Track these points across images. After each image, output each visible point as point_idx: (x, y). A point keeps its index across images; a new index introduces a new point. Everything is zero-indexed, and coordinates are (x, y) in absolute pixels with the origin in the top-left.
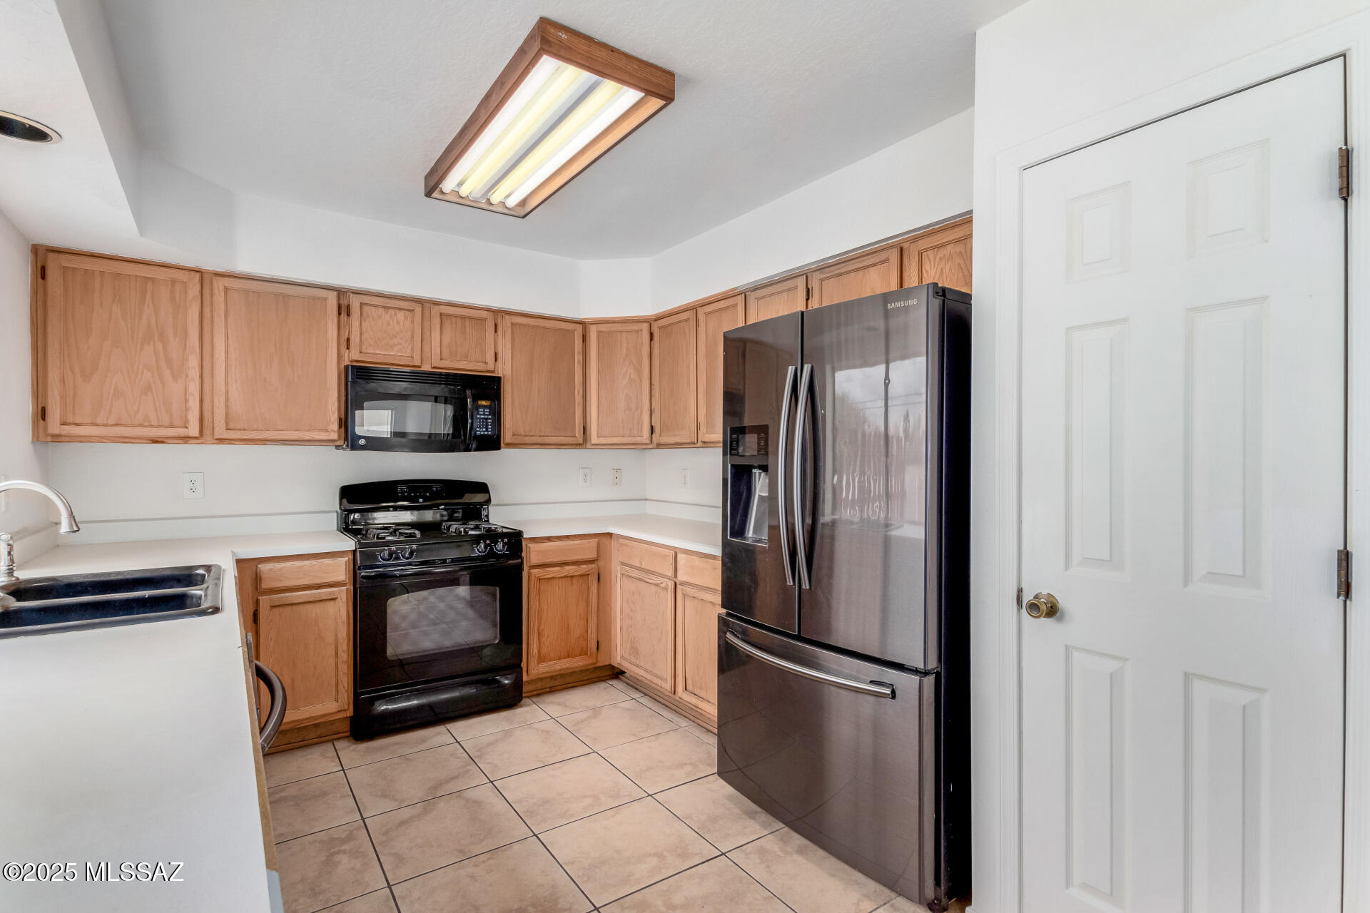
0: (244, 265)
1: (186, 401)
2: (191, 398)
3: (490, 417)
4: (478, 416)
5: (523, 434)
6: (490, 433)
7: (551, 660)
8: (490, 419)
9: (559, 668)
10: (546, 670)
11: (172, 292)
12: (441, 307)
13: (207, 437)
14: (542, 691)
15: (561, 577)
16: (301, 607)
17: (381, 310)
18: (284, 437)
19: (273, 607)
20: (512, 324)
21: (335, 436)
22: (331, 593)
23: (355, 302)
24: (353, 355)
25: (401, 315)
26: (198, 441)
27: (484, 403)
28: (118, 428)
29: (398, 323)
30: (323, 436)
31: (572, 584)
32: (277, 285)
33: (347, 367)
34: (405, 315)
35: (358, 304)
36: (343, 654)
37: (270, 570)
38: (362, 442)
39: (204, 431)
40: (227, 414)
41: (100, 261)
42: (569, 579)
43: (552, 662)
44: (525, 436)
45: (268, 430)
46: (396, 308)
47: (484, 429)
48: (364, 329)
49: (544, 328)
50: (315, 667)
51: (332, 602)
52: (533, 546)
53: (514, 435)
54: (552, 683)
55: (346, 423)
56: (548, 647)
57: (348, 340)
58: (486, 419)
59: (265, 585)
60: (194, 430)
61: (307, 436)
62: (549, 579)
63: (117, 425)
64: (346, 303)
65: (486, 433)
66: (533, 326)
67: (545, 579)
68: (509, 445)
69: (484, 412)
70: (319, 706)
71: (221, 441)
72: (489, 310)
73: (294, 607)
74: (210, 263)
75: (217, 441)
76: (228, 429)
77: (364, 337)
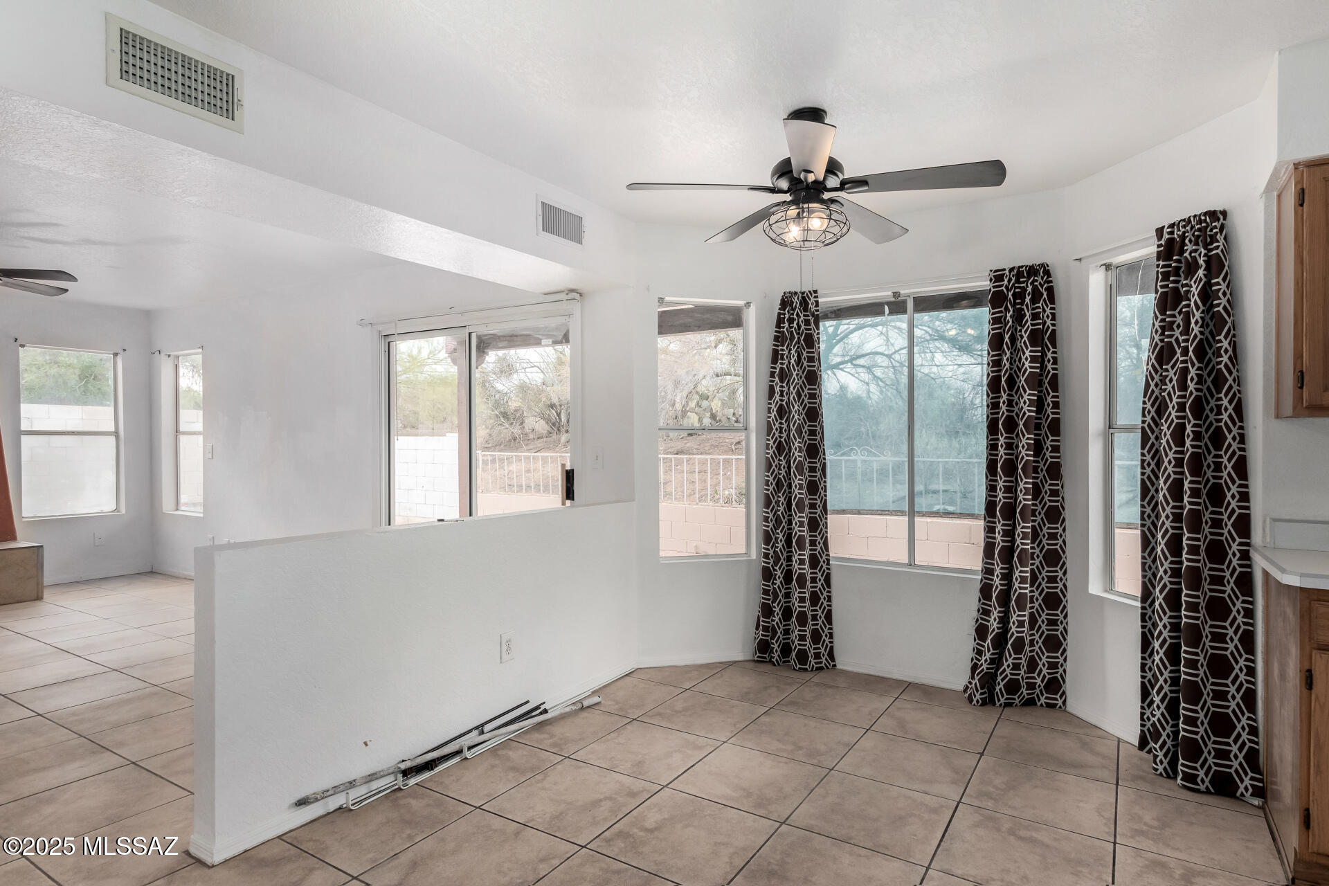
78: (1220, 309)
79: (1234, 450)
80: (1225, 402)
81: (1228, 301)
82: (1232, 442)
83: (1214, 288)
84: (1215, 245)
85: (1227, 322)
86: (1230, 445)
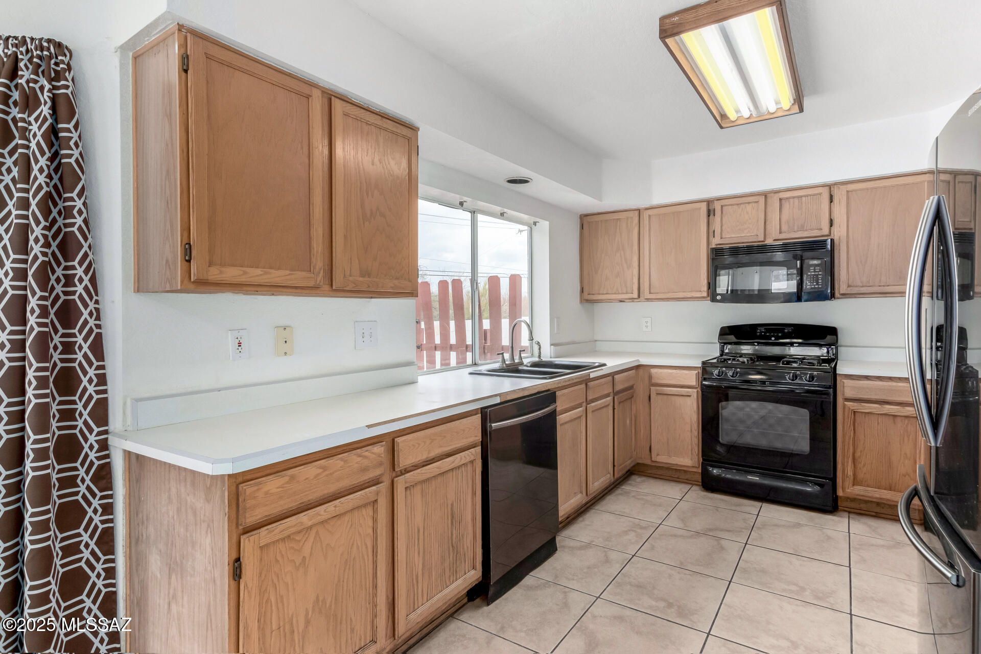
0: (657, 200)
1: (633, 279)
2: (634, 277)
3: (820, 273)
4: (809, 274)
5: (861, 285)
6: (820, 286)
7: (868, 486)
8: (820, 275)
9: (877, 496)
10: (862, 493)
11: (627, 224)
12: (781, 194)
13: (642, 298)
14: (867, 513)
15: (881, 414)
16: (672, 396)
17: (735, 207)
18: (678, 297)
19: (658, 394)
20: (847, 191)
21: (705, 294)
22: (688, 392)
23: (717, 206)
24: (716, 242)
25: (749, 207)
26: (637, 301)
27: (815, 262)
28: (607, 295)
29: (747, 213)
30: (698, 295)
31: (895, 423)
32: (674, 207)
33: (713, 249)
34: (752, 206)
35: (720, 207)
36: (694, 431)
37: (656, 373)
38: (719, 297)
39: (641, 295)
40: (650, 285)
41: (601, 215)
42: (891, 417)
43: (870, 489)
44: (863, 286)
45: (669, 292)
46: (746, 203)
47: (815, 284)
48: (724, 222)
49: (885, 187)
50: (680, 436)
51: (688, 397)
52: (848, 382)
53: (849, 286)
54: (878, 510)
55: (712, 285)
56: (865, 474)
57: (714, 231)
58: (817, 275)
59: (653, 381)
60: (635, 295)
61: (689, 295)
62: (866, 413)
63: (606, 294)
64: (713, 208)
65: (816, 286)
66: (872, 189)
67: (862, 412)
68: (845, 296)
69: (815, 269)
70: (682, 459)
71: (648, 300)
72: (823, 186)
73: (669, 396)
74: (642, 203)
75: (646, 300)
76: (650, 293)
77: (723, 228)
78: (72, 160)
79: (91, 327)
80: (80, 272)
81: (81, 154)
82: (88, 318)
83: (61, 134)
84: (63, 83)
85: (81, 179)
86: (86, 322)
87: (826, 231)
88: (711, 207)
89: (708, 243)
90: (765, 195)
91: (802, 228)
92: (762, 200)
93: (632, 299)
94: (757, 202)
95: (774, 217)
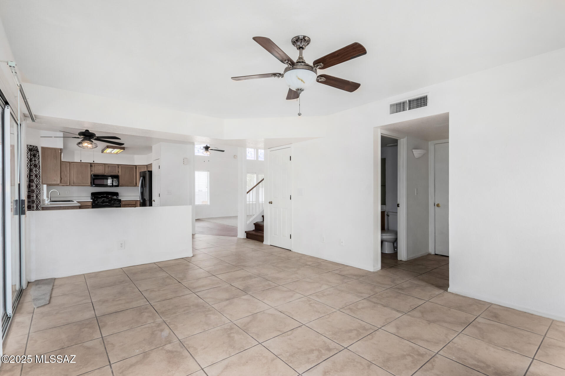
2: (68, 180)
3: (117, 181)
5: (124, 184)
12: (108, 165)
17: (98, 166)
18: (82, 185)
20: (122, 167)
23: (93, 165)
24: (93, 173)
25: (101, 166)
26: (69, 186)
27: (116, 179)
30: (88, 185)
32: (81, 163)
33: (92, 175)
38: (94, 186)
39: (70, 184)
40: (73, 182)
45: (79, 184)
49: (128, 167)
52: (123, 202)
53: (121, 184)
57: (92, 171)
60: (68, 184)
61: (86, 185)
65: (116, 184)
66: (126, 167)
68: (121, 186)
71: (72, 186)
72: (117, 165)
76: (73, 184)
77: (95, 170)
87: (117, 173)
88: (91, 165)
89: (90, 173)
90: (105, 164)
91: (113, 172)
92: (104, 165)
93: (67, 185)
94: (103, 165)
95: (107, 169)
